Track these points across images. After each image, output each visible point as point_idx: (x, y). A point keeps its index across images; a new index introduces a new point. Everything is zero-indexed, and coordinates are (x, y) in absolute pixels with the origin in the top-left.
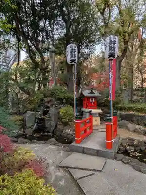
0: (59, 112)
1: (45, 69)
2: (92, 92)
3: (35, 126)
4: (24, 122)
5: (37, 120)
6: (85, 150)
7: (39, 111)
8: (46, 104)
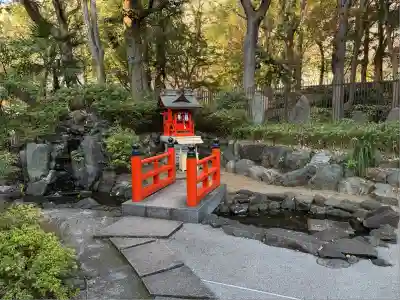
0: (105, 145)
1: (67, 38)
2: (182, 99)
3: (49, 176)
4: (21, 167)
5: (53, 164)
6: (149, 212)
7: (59, 143)
8: (75, 127)
